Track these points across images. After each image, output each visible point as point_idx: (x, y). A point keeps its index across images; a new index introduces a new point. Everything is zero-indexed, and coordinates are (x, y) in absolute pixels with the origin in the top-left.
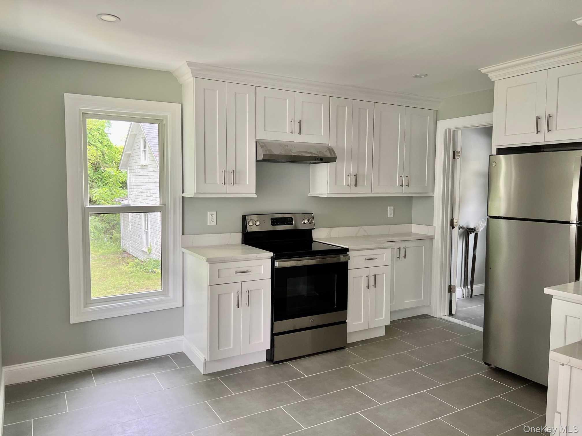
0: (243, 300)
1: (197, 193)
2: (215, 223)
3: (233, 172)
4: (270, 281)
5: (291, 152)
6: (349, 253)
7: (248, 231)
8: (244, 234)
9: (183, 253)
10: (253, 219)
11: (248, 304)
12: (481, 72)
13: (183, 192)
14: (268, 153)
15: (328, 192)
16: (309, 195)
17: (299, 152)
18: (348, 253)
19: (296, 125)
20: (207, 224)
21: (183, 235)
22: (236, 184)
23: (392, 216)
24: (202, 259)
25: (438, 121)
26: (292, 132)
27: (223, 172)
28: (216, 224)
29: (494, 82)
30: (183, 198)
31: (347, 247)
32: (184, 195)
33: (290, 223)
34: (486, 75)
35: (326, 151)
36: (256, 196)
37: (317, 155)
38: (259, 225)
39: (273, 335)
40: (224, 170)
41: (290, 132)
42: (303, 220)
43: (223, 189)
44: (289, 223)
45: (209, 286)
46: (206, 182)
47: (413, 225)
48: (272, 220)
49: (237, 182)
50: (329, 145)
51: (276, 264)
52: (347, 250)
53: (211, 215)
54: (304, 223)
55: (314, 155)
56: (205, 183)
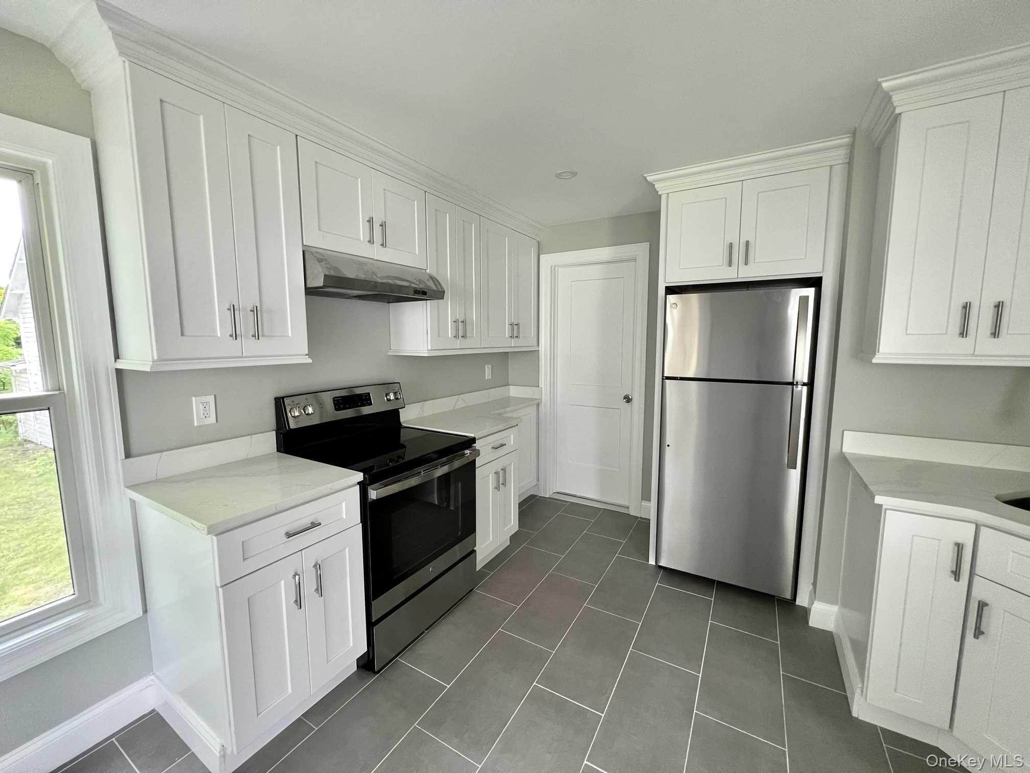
0: (309, 587)
1: (161, 360)
2: (212, 419)
3: (255, 310)
4: (359, 529)
5: (375, 277)
6: (477, 445)
7: (291, 427)
8: (281, 434)
9: (133, 503)
10: (299, 404)
11: (320, 590)
12: (646, 179)
13: (117, 357)
14: (333, 273)
15: (430, 348)
16: (389, 354)
17: (389, 277)
18: (474, 445)
19: (377, 230)
20: (194, 424)
21: (128, 455)
22: (263, 336)
23: (490, 377)
24: (190, 525)
25: (541, 256)
26: (371, 241)
27: (229, 309)
28: (215, 421)
29: (660, 195)
30: (119, 372)
31: (472, 435)
32: (121, 365)
33: (367, 403)
34: (651, 185)
35: (428, 280)
36: (310, 361)
37: (417, 285)
38: (312, 414)
39: (370, 625)
40: (234, 305)
41: (368, 240)
42: (387, 395)
43: (234, 348)
44: (365, 402)
45: (220, 589)
46: (186, 332)
47: (511, 386)
48: (336, 400)
49: (266, 334)
50: (428, 271)
51: (373, 495)
52: (473, 440)
53: (201, 405)
54: (389, 400)
55: (414, 286)
56: (182, 335)
